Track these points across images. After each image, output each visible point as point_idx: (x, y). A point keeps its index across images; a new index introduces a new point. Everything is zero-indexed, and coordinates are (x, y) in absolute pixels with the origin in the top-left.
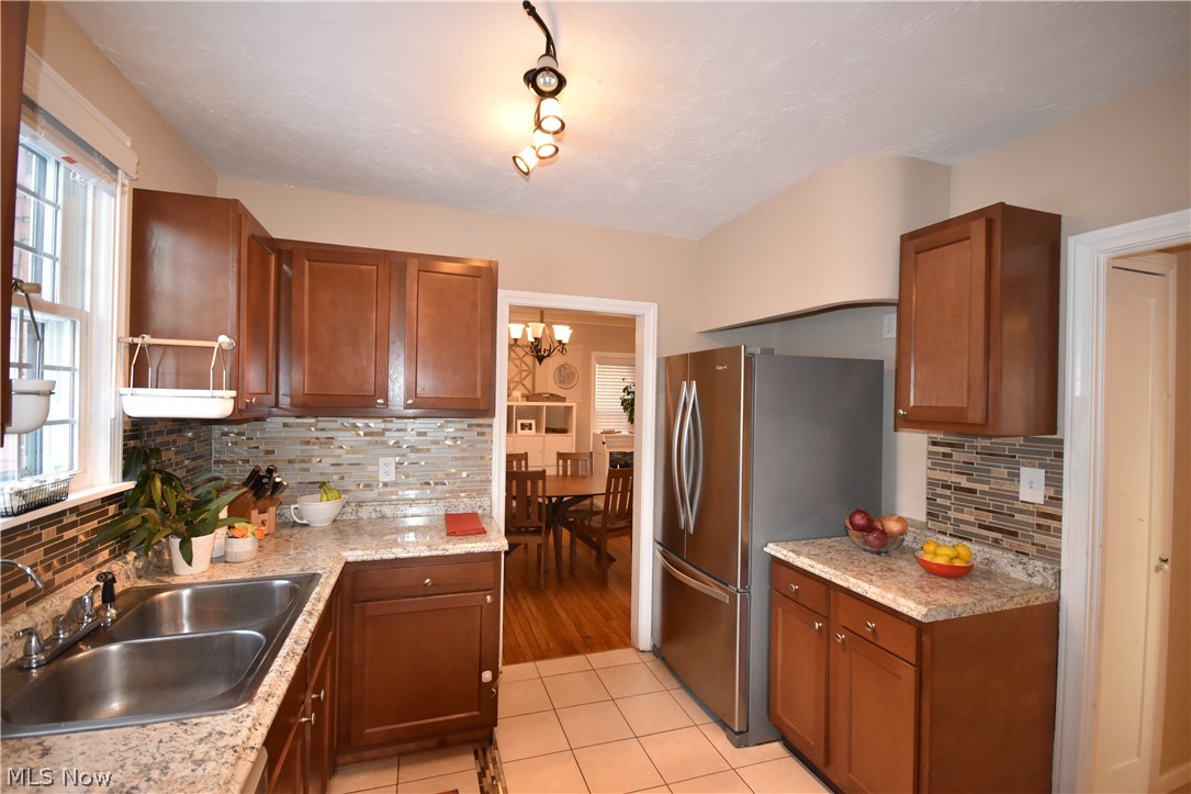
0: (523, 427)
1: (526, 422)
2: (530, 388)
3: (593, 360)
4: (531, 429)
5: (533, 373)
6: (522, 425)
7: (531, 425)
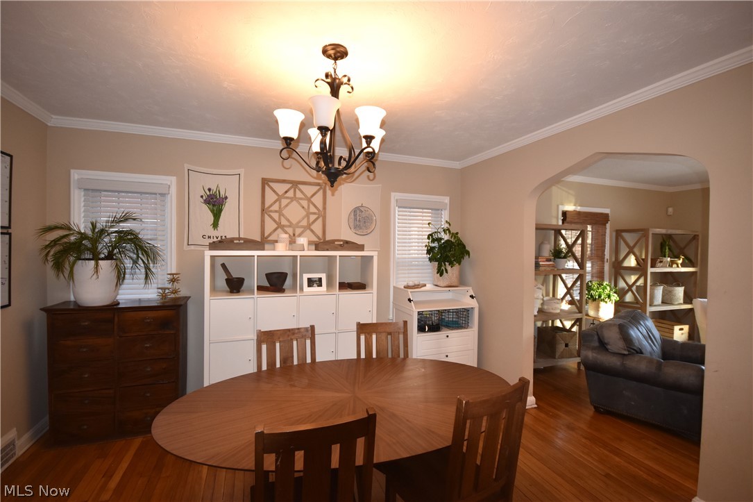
0: (311, 282)
1: (315, 276)
2: (320, 234)
3: (393, 203)
4: (320, 285)
5: (322, 215)
6: (310, 280)
7: (320, 279)
